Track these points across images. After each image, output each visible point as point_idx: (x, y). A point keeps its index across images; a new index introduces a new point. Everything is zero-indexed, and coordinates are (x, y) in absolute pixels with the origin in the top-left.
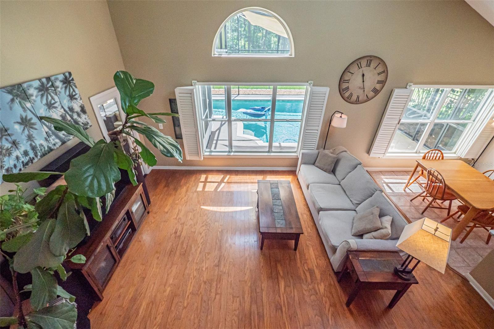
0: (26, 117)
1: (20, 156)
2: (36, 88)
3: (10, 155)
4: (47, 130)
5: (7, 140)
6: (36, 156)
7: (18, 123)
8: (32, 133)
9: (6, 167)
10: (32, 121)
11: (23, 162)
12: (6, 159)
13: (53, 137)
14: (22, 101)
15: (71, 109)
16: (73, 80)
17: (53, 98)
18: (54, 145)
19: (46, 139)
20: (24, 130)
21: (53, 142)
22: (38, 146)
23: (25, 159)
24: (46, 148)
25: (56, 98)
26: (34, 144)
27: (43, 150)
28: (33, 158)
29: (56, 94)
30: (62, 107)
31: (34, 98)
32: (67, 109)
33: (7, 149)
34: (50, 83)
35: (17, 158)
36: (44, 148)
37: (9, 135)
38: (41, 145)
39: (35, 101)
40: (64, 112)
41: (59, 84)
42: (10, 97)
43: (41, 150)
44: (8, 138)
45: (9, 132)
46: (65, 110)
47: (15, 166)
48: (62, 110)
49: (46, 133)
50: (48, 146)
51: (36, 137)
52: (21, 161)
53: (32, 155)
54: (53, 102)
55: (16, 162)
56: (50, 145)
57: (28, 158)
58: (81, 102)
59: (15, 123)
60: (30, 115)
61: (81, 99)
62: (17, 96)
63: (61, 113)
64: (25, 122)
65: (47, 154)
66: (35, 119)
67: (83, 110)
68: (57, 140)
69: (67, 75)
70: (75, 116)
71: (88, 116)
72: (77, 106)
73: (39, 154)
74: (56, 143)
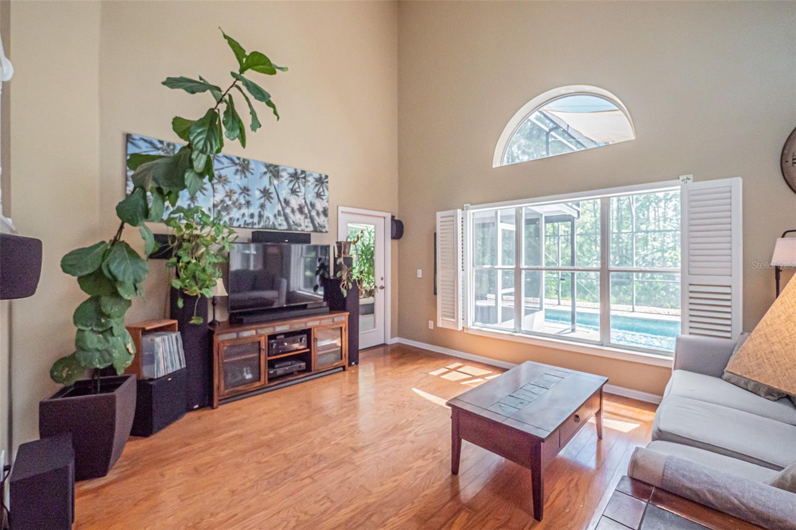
0: (269, 189)
1: (246, 214)
2: (289, 173)
3: (240, 208)
4: (280, 209)
5: (244, 197)
6: (259, 224)
7: (260, 190)
8: (266, 203)
9: (231, 216)
10: (272, 195)
11: (245, 221)
12: (235, 210)
13: (283, 218)
14: (272, 177)
15: (313, 205)
16: (327, 182)
17: (299, 187)
18: (280, 225)
19: (275, 216)
20: (261, 198)
21: (280, 222)
22: (265, 216)
23: (249, 221)
24: (271, 223)
25: (303, 189)
26: (262, 213)
27: (267, 223)
28: (255, 224)
29: (304, 186)
30: (305, 199)
31: (283, 179)
32: (308, 203)
33: (240, 204)
34: (303, 176)
35: (243, 215)
36: (269, 222)
37: (248, 195)
38: (268, 218)
39: (282, 182)
40: (304, 204)
41: (311, 179)
42: (265, 170)
43: (266, 221)
44: (246, 196)
45: (249, 193)
46: (305, 202)
47: (238, 220)
48: (303, 201)
49: (278, 211)
50: (273, 223)
51: (268, 209)
52: (244, 219)
53: (256, 220)
54: (298, 190)
55: (240, 217)
56: (276, 223)
57: (251, 221)
58: (327, 204)
59: (258, 189)
60: (272, 190)
61: (328, 202)
62: (271, 172)
63: (300, 203)
64: (266, 193)
65: (268, 229)
66: (274, 195)
67: (325, 212)
68: (285, 223)
69: (323, 176)
70: (314, 213)
71: (328, 221)
72: (320, 205)
73: (262, 224)
74: (283, 225)
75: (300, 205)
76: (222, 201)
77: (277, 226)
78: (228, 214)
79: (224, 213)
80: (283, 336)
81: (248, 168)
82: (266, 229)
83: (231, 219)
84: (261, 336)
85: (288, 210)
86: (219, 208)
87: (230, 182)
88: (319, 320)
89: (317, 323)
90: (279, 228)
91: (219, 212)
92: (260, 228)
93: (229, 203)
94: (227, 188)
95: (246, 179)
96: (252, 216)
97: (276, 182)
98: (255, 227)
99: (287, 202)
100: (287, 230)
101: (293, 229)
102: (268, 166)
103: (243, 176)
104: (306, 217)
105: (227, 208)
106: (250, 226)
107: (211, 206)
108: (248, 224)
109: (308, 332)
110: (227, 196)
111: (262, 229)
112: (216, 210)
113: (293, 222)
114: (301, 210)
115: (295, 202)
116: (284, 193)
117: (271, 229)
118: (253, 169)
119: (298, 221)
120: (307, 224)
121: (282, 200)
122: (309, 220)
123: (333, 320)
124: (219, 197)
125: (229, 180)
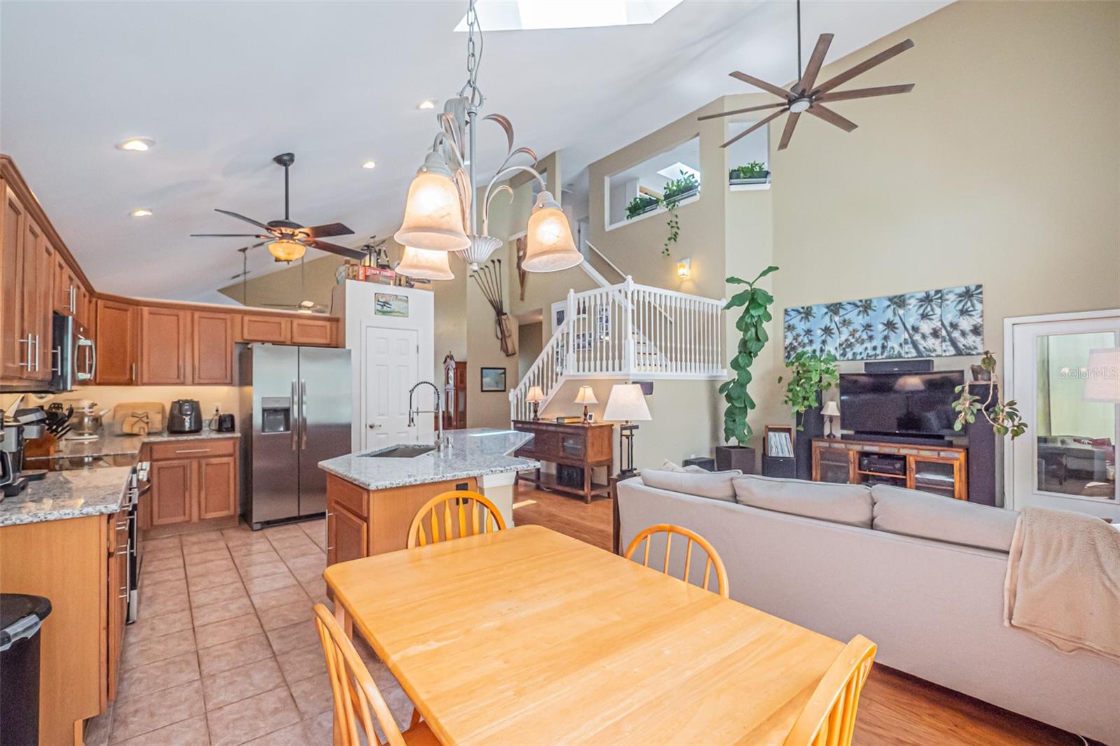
0: (893, 320)
1: (869, 348)
2: (918, 299)
3: (862, 343)
4: (907, 336)
5: (867, 333)
6: (882, 354)
7: (883, 324)
8: (890, 334)
9: (854, 351)
10: (896, 326)
11: (868, 354)
12: (858, 345)
13: (911, 346)
14: (897, 308)
15: (954, 326)
16: (980, 294)
17: (932, 310)
18: (907, 353)
19: (901, 345)
20: (885, 330)
21: (907, 350)
22: (889, 347)
23: (871, 352)
24: (896, 352)
25: (938, 311)
26: (886, 344)
27: (892, 352)
28: (878, 355)
29: (940, 307)
30: (941, 320)
31: (910, 307)
32: (947, 324)
33: (863, 340)
34: (939, 295)
35: (866, 349)
36: (894, 351)
37: (871, 330)
38: (893, 348)
39: (909, 309)
40: (940, 326)
41: (952, 297)
42: (888, 303)
43: (890, 351)
44: (869, 332)
45: (872, 328)
46: (943, 324)
47: (861, 353)
48: (939, 324)
49: (905, 339)
50: (899, 352)
51: (892, 340)
52: (867, 352)
53: (879, 351)
54: (931, 313)
55: (863, 351)
56: (902, 352)
57: (874, 353)
58: (979, 320)
59: (881, 323)
60: (897, 320)
61: (982, 317)
62: (896, 303)
63: (934, 326)
64: (890, 325)
65: (893, 358)
66: (900, 325)
67: (976, 331)
68: (913, 351)
69: (973, 288)
70: (956, 334)
71: (982, 340)
72: (966, 324)
73: (886, 354)
74: (948, 350)
75: (934, 329)
76: (847, 340)
77: (903, 355)
78: (852, 349)
79: (848, 350)
80: (876, 457)
81: (870, 306)
82: (890, 358)
83: (854, 354)
84: (849, 450)
85: (917, 337)
86: (844, 346)
87: (853, 323)
88: (916, 449)
89: (914, 452)
90: (906, 356)
91: (844, 349)
92: (883, 359)
93: (853, 340)
94: (851, 328)
95: (868, 317)
96: (875, 348)
97: (901, 312)
98: (878, 358)
99: (915, 329)
100: (916, 357)
101: (924, 355)
102: (890, 300)
103: (865, 315)
104: (944, 340)
105: (850, 345)
106: (873, 358)
107: (837, 345)
108: (870, 356)
109: (904, 458)
110: (850, 335)
111: (886, 358)
112: (842, 348)
113: (964, 345)
114: (935, 334)
115: (926, 327)
116: (912, 318)
117: (896, 358)
118: (875, 306)
119: (931, 346)
120: (944, 348)
121: (909, 327)
122: (949, 343)
123: (939, 454)
124: (843, 338)
125: (853, 321)
